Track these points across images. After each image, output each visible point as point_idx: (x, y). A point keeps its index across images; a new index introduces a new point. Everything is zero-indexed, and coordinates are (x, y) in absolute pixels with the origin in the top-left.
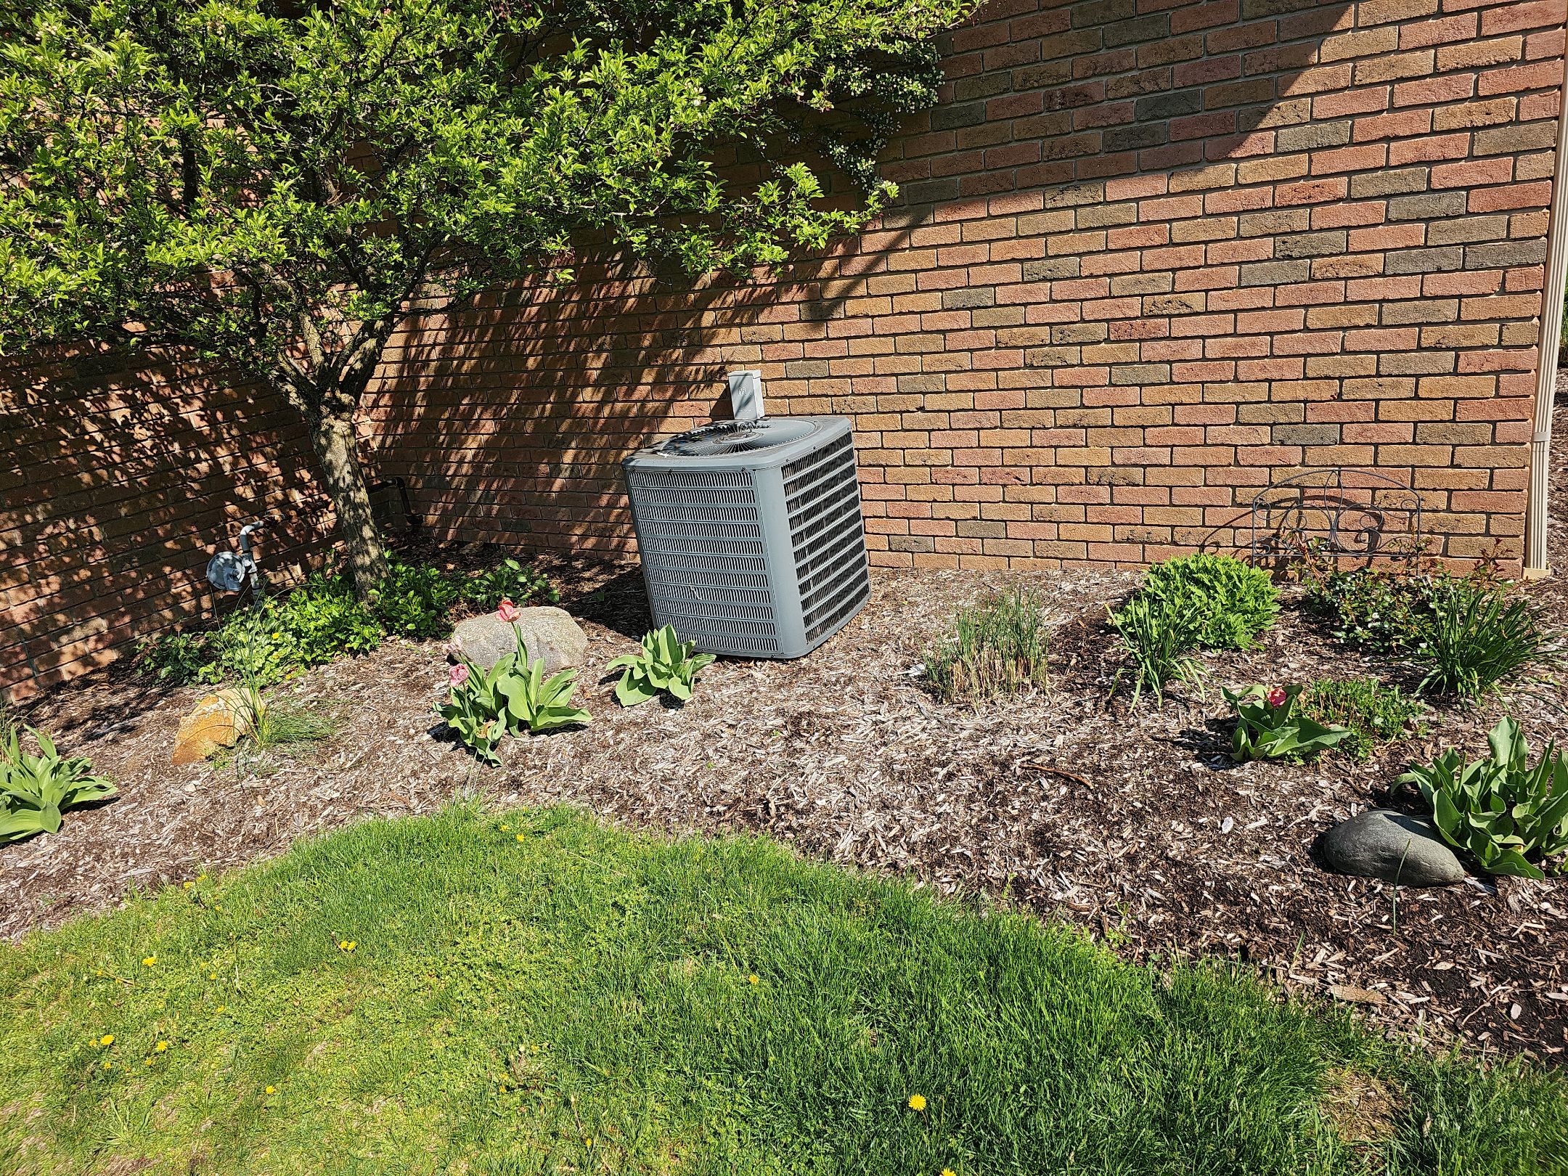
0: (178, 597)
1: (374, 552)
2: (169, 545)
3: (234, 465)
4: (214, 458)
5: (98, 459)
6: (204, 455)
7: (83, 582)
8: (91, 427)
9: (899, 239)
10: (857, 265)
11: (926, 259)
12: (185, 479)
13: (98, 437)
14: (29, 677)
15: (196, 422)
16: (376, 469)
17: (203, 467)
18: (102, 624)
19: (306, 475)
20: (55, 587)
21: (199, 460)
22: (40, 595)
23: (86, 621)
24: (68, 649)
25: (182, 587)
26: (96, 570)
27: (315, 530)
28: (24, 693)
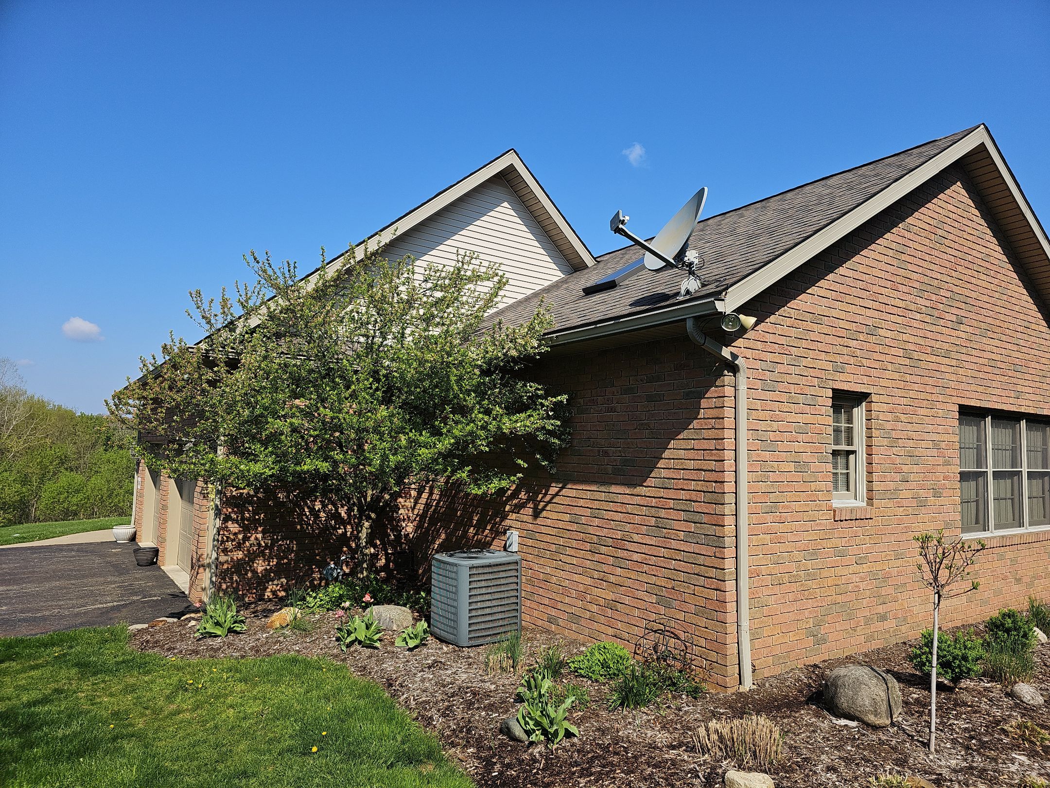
0: (314, 579)
1: (365, 574)
2: (318, 557)
3: (352, 533)
4: (345, 529)
5: (305, 521)
6: (342, 527)
7: (284, 564)
8: (306, 510)
9: (559, 491)
10: (548, 498)
11: (567, 501)
12: (332, 534)
13: (308, 513)
14: (254, 593)
15: (343, 514)
16: (409, 546)
17: (340, 531)
18: (284, 581)
19: (378, 542)
20: (275, 563)
21: (339, 528)
22: (269, 565)
23: (280, 578)
24: (270, 587)
25: (316, 575)
26: (290, 560)
27: (375, 565)
28: (251, 599)
